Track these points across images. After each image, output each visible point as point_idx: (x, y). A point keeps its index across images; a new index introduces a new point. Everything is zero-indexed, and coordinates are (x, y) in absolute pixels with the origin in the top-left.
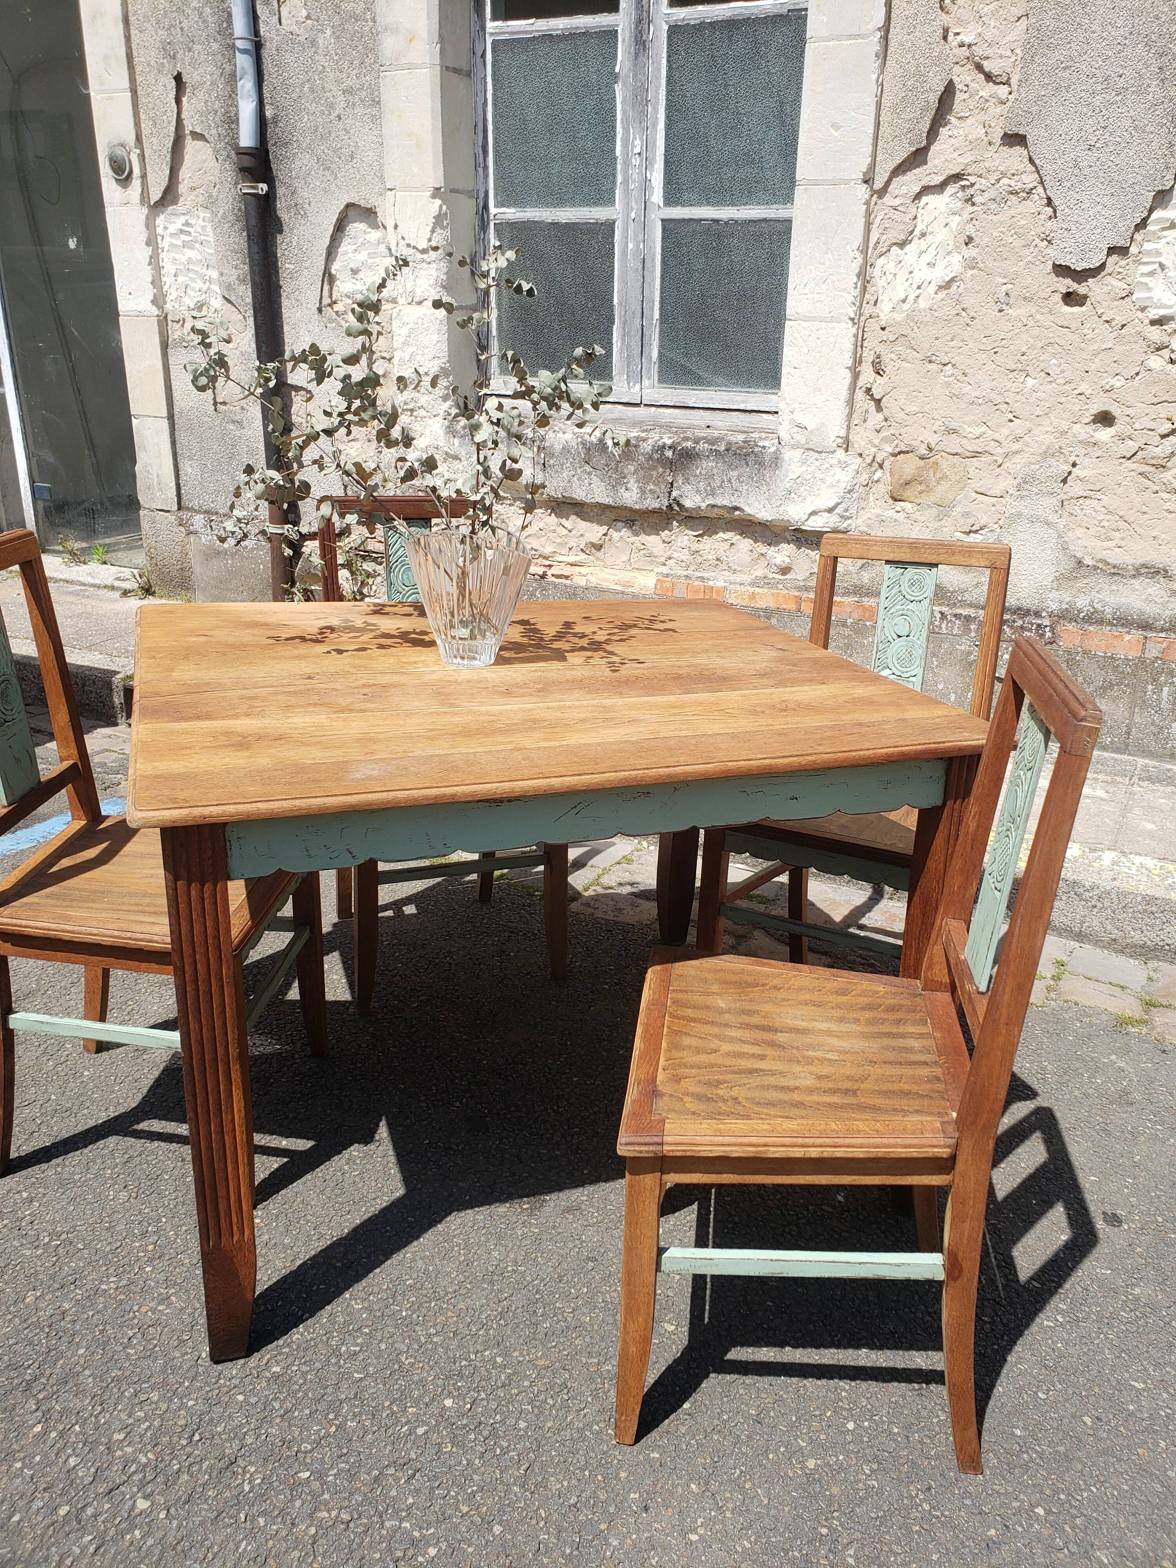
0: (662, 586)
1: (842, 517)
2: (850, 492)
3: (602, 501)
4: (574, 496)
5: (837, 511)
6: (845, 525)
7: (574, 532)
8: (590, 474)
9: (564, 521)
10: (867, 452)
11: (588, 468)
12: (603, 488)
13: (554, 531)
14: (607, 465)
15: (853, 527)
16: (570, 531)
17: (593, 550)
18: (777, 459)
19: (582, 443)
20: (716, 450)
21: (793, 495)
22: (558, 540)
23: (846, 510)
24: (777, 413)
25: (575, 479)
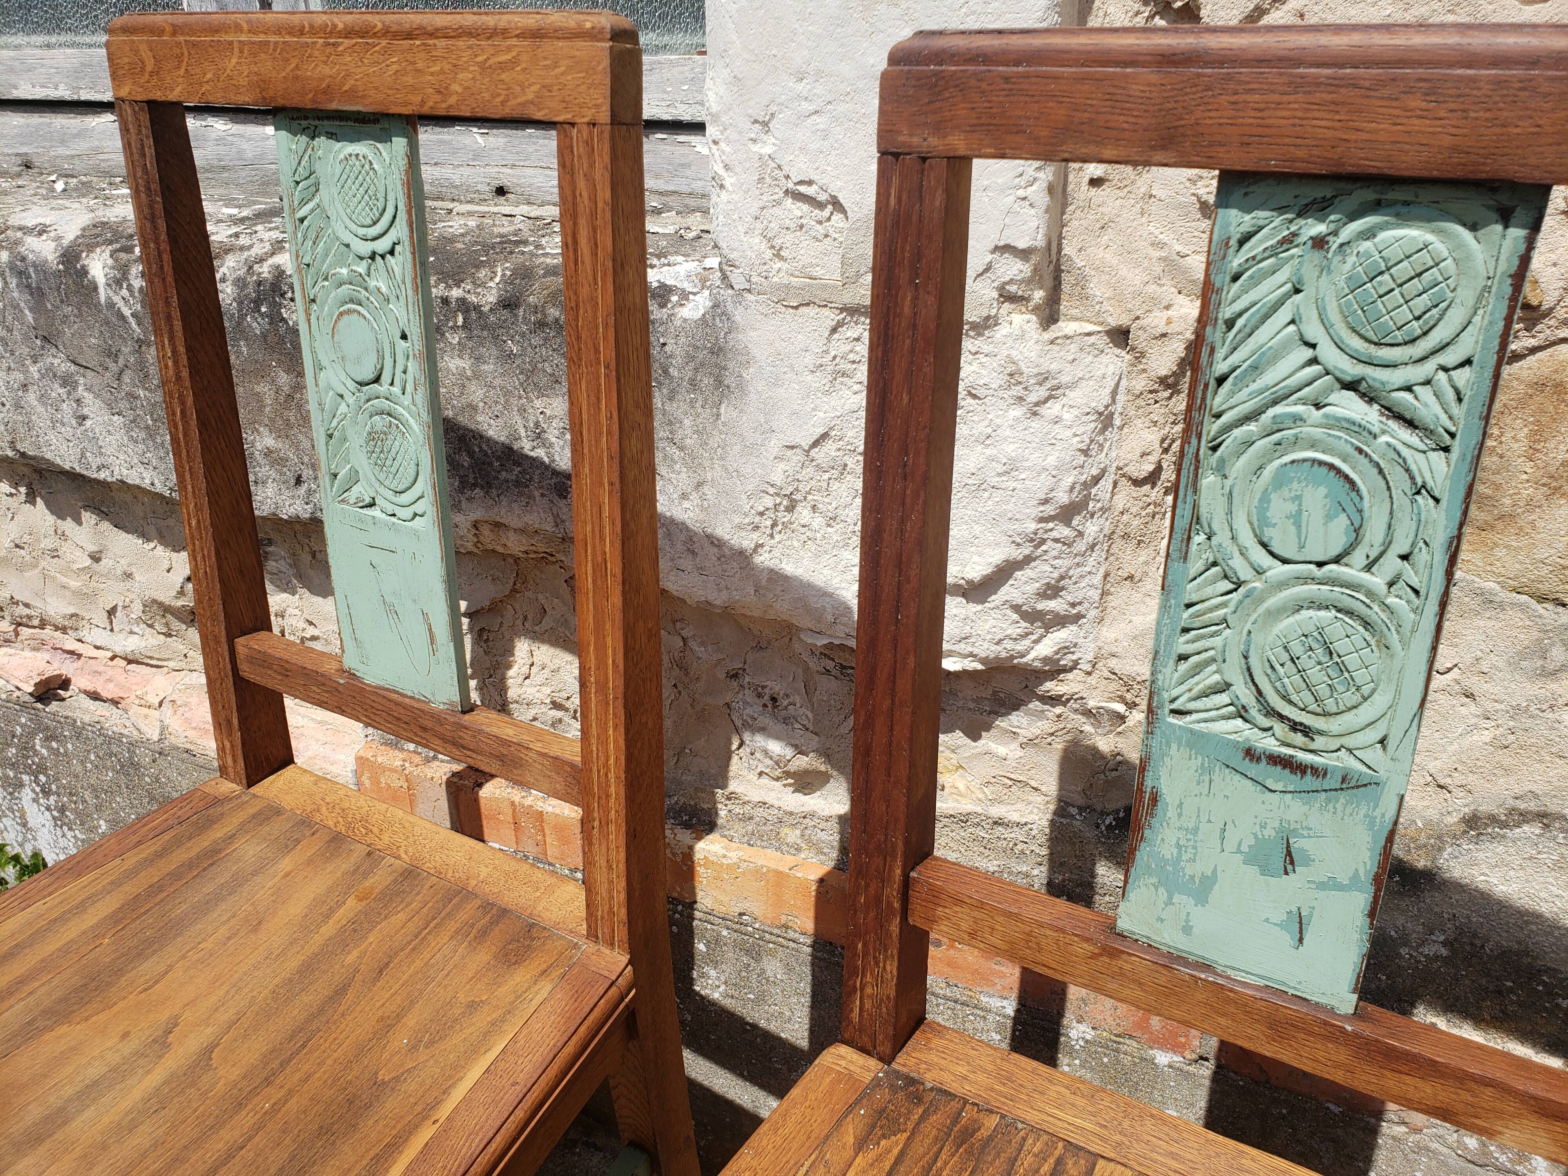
0: (376, 782)
1: (1031, 616)
2: (1066, 514)
3: (133, 478)
4: (48, 456)
5: (1008, 592)
6: (1045, 648)
7: (106, 562)
8: (67, 381)
9: (68, 525)
10: (1157, 320)
11: (60, 363)
12: (120, 436)
13: (55, 554)
14: (114, 355)
15: (1085, 654)
16: (96, 558)
17: (176, 625)
18: (717, 351)
19: (12, 266)
20: (464, 305)
21: (803, 513)
22: (74, 584)
23: (1052, 591)
24: (698, 127)
25: (31, 397)
